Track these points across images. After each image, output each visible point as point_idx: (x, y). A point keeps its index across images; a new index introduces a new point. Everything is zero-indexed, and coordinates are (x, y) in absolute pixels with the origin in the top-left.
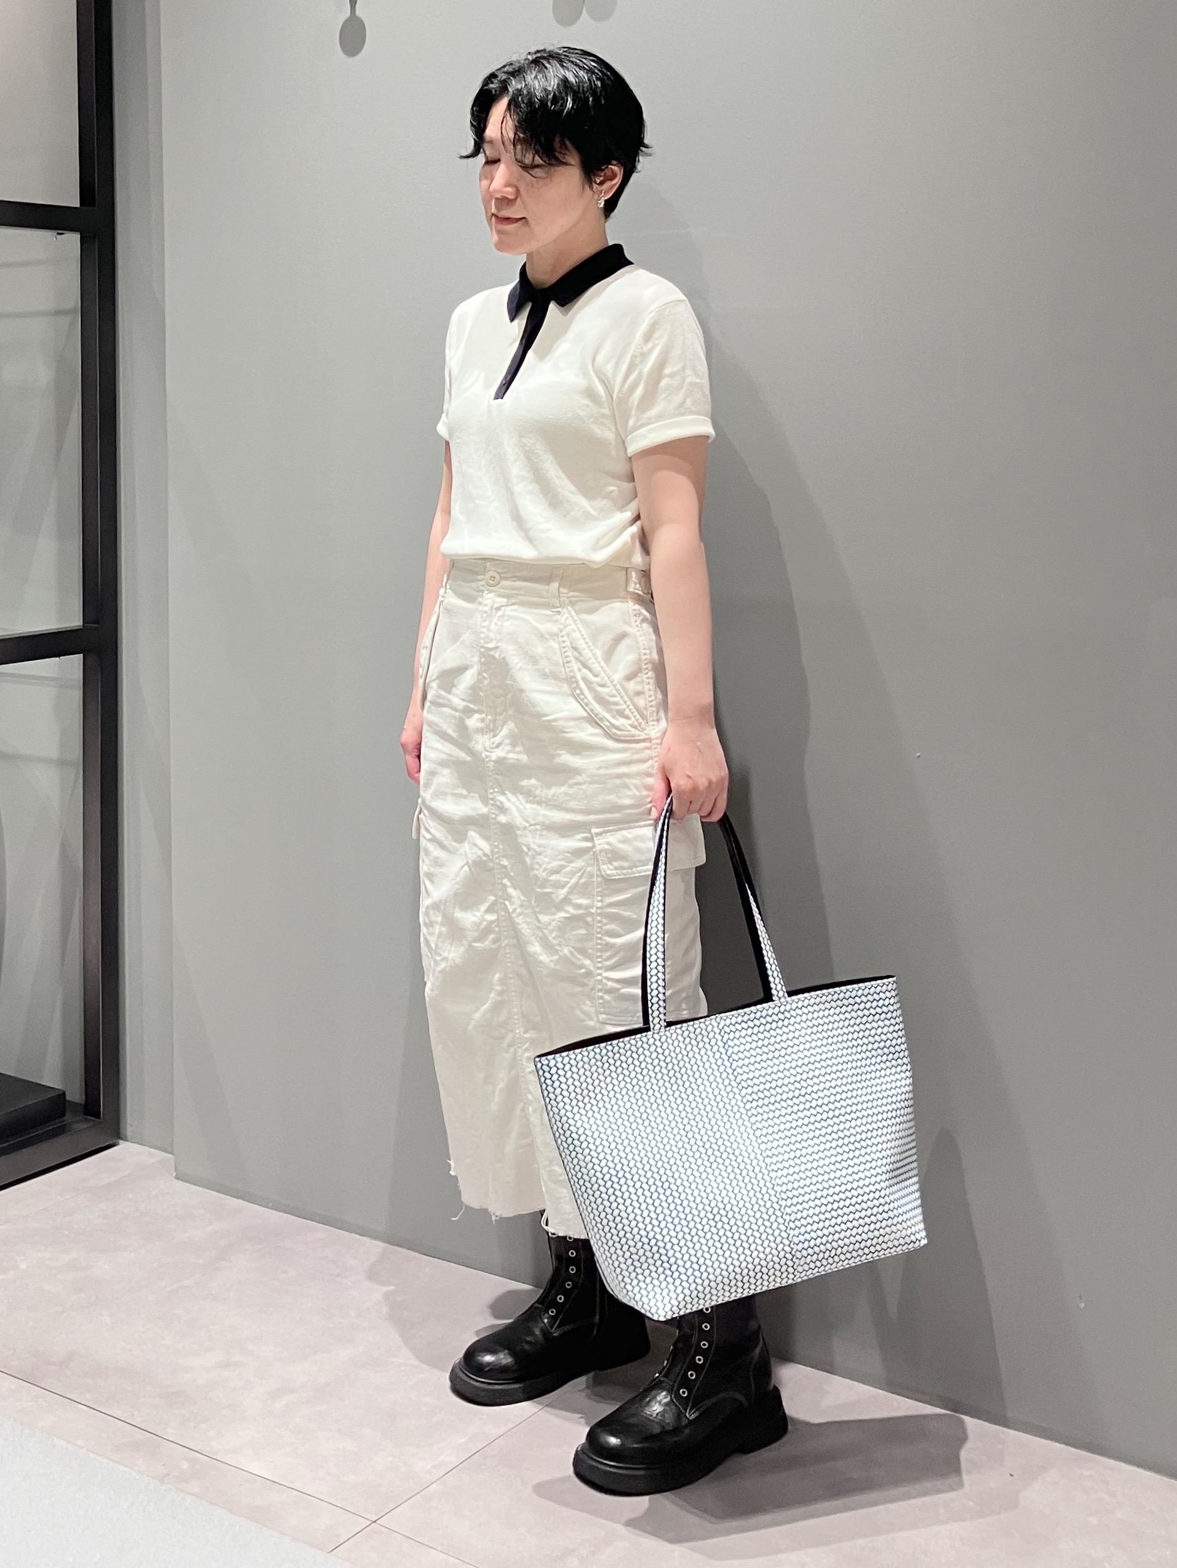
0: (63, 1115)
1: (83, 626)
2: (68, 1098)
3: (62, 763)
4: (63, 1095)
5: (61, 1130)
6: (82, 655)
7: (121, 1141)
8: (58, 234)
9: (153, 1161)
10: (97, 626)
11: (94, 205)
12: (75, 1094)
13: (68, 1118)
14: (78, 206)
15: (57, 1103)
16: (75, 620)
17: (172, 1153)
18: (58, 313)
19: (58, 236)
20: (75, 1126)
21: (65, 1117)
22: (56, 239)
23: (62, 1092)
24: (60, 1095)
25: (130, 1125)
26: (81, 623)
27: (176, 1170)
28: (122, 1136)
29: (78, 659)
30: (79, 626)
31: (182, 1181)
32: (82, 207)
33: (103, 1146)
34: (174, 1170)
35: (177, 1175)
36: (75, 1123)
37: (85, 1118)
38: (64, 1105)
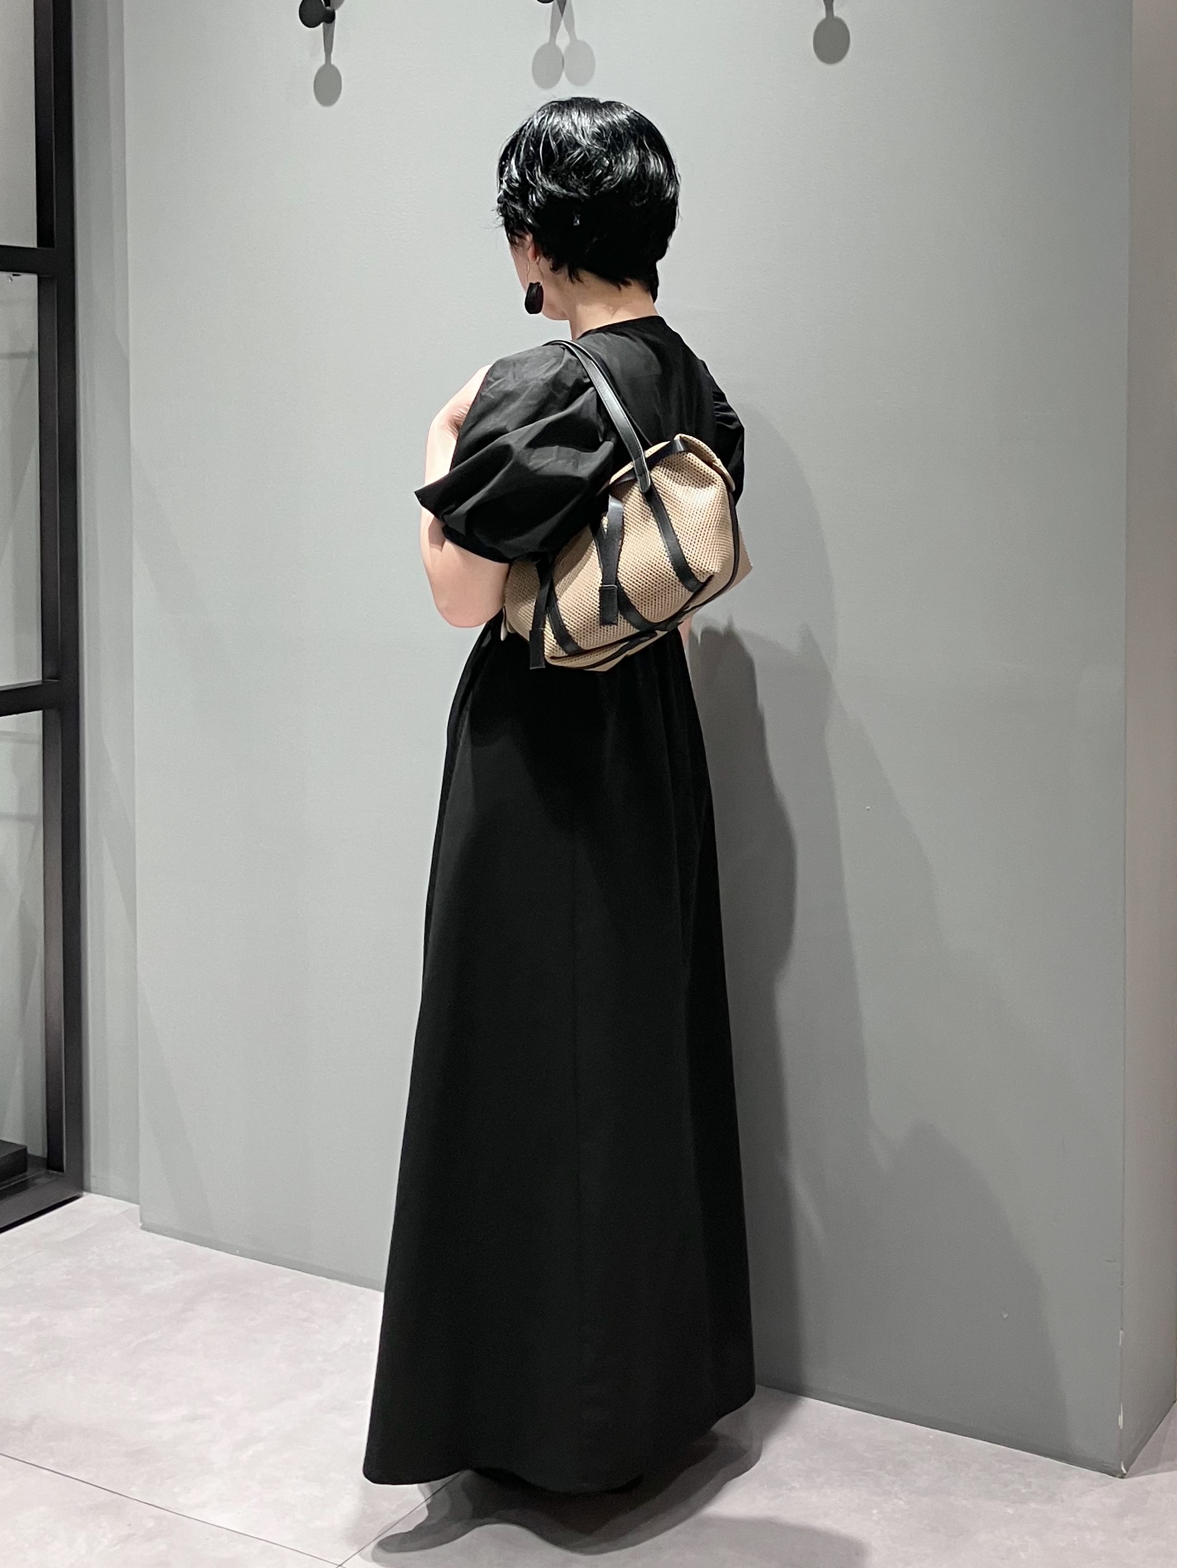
0: (25, 1170)
1: (43, 681)
2: (29, 1151)
3: (21, 818)
4: (25, 1149)
5: (23, 1186)
6: (40, 712)
7: (85, 1193)
8: (14, 275)
9: (117, 1212)
10: (57, 681)
11: (53, 247)
12: (38, 1148)
13: (30, 1173)
14: (35, 246)
15: (20, 1159)
16: (32, 675)
17: (136, 1203)
18: (13, 356)
19: (14, 278)
20: (37, 1181)
21: (28, 1173)
22: (11, 280)
23: (22, 1148)
24: (21, 1151)
25: (94, 1176)
26: (40, 678)
27: (142, 1220)
28: (85, 1188)
29: (36, 716)
30: (38, 681)
31: (149, 1231)
32: (40, 248)
33: (67, 1198)
34: (139, 1218)
35: (142, 1226)
36: (37, 1177)
37: (48, 1173)
38: (26, 1161)
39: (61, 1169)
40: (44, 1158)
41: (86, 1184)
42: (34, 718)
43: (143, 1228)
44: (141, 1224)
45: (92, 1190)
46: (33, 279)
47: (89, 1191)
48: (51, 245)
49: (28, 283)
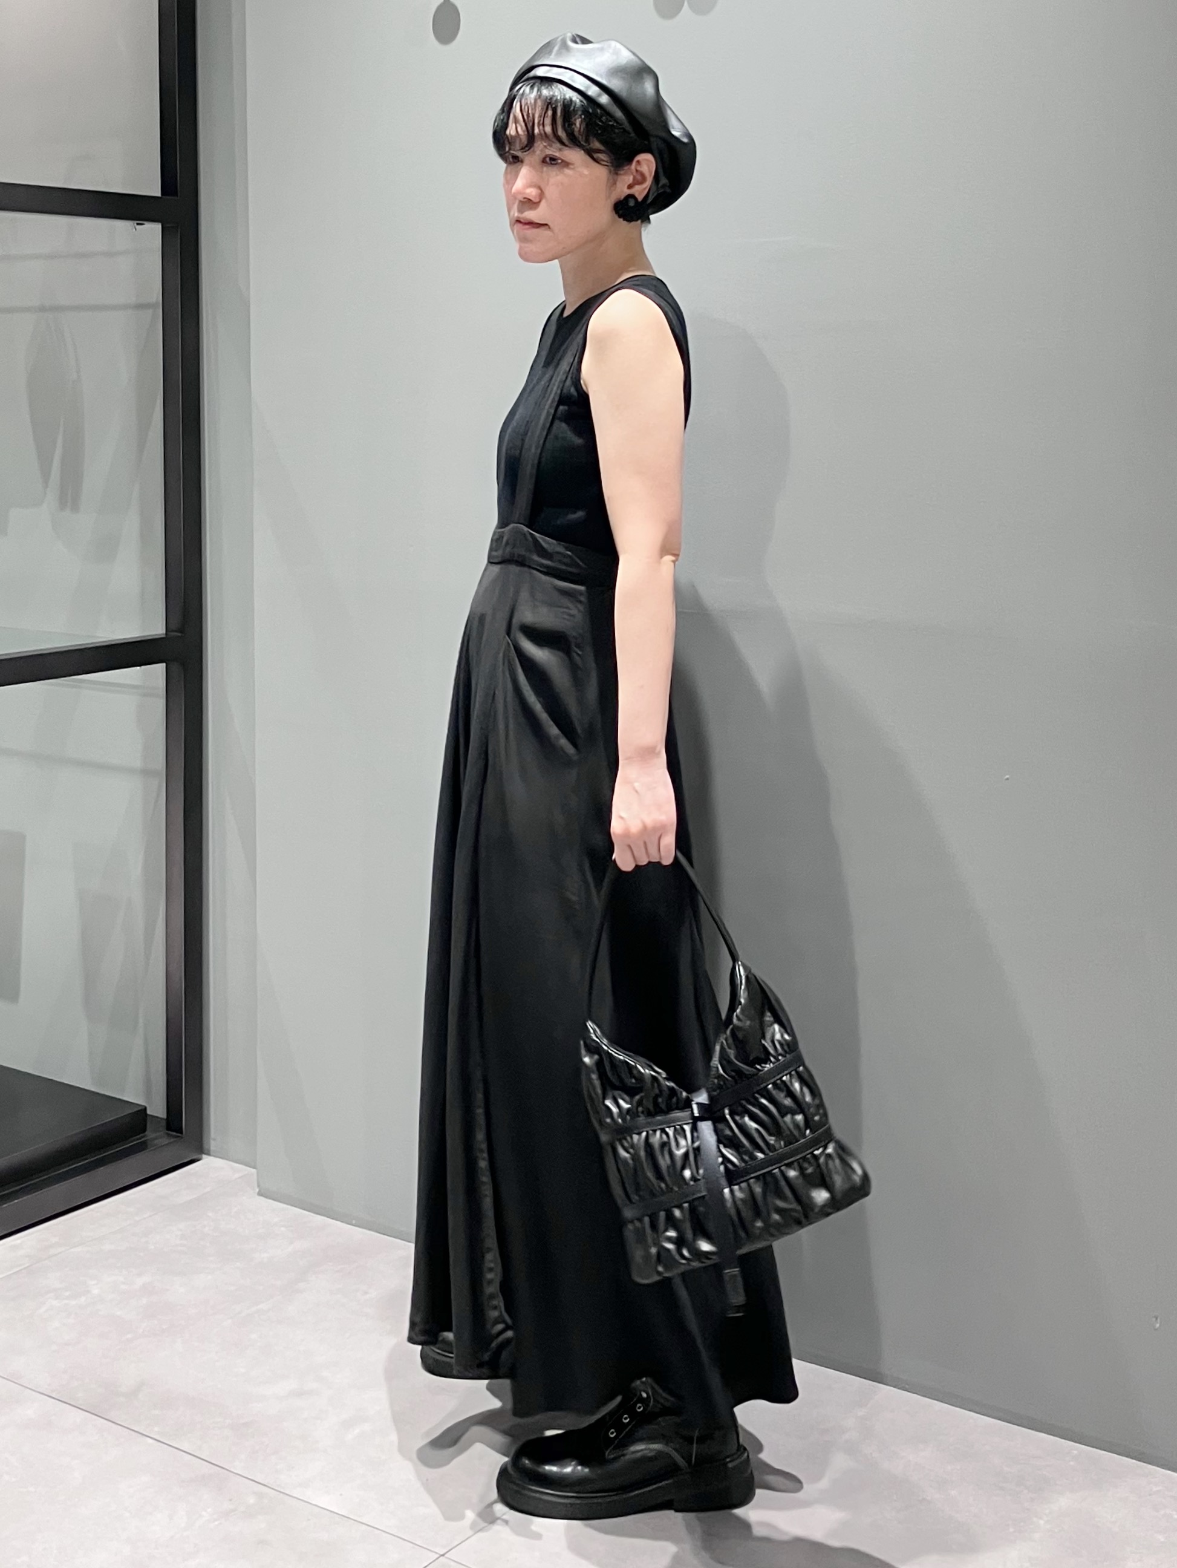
0: (144, 1130)
1: (166, 634)
2: (149, 1112)
3: (146, 773)
4: (145, 1109)
5: (142, 1147)
6: (164, 664)
7: (204, 1156)
8: (138, 224)
9: (237, 1175)
10: (179, 634)
11: (177, 196)
12: (158, 1109)
13: (150, 1134)
14: (159, 194)
15: (140, 1117)
16: (155, 627)
17: (254, 1168)
18: (140, 307)
19: (138, 227)
20: (156, 1142)
21: (146, 1133)
22: (136, 229)
23: (143, 1108)
24: (141, 1110)
25: (214, 1140)
26: (164, 632)
27: (258, 1186)
28: (206, 1151)
29: (161, 668)
30: (163, 634)
31: (266, 1197)
32: (164, 197)
33: (185, 1161)
34: (256, 1186)
35: (260, 1191)
36: (156, 1138)
37: (167, 1133)
38: (145, 1121)
39: (180, 1131)
40: (163, 1119)
41: (205, 1146)
42: (158, 671)
43: (260, 1194)
44: (257, 1190)
45: (212, 1153)
46: (155, 229)
47: (208, 1154)
48: (175, 194)
49: (153, 231)
